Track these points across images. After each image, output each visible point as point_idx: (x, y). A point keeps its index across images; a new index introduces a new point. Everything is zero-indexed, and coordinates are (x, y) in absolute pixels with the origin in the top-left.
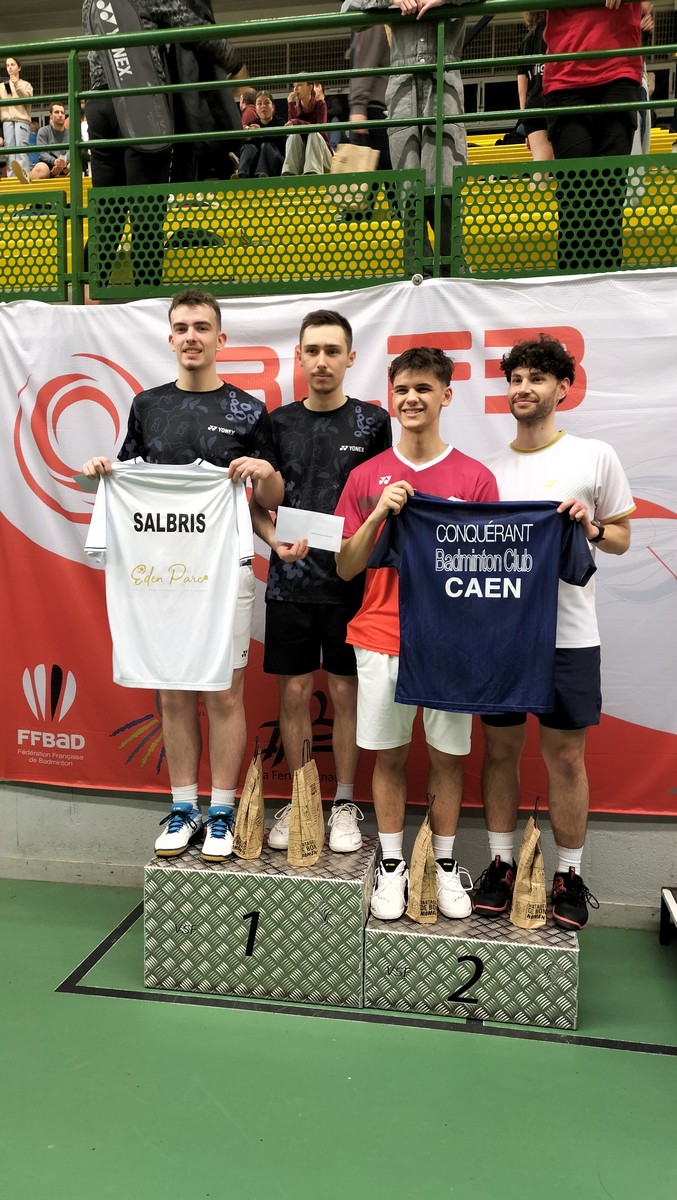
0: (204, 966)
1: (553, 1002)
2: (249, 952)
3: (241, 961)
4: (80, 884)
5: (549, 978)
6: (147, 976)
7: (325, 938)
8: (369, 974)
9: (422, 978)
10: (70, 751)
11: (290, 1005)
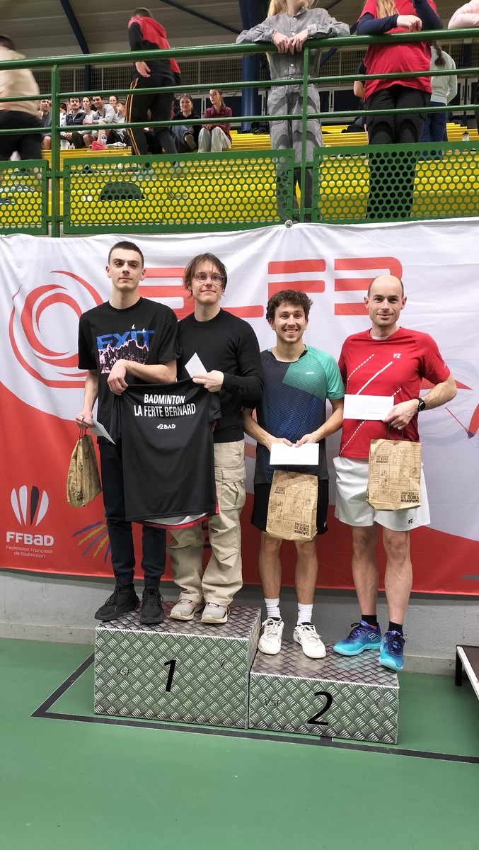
0: (137, 699)
1: (381, 724)
2: (168, 689)
3: (163, 695)
4: (49, 642)
5: (378, 707)
6: (96, 706)
7: (222, 679)
8: (253, 704)
9: (289, 707)
10: (43, 547)
11: (197, 726)
